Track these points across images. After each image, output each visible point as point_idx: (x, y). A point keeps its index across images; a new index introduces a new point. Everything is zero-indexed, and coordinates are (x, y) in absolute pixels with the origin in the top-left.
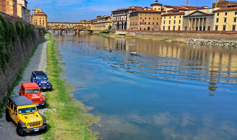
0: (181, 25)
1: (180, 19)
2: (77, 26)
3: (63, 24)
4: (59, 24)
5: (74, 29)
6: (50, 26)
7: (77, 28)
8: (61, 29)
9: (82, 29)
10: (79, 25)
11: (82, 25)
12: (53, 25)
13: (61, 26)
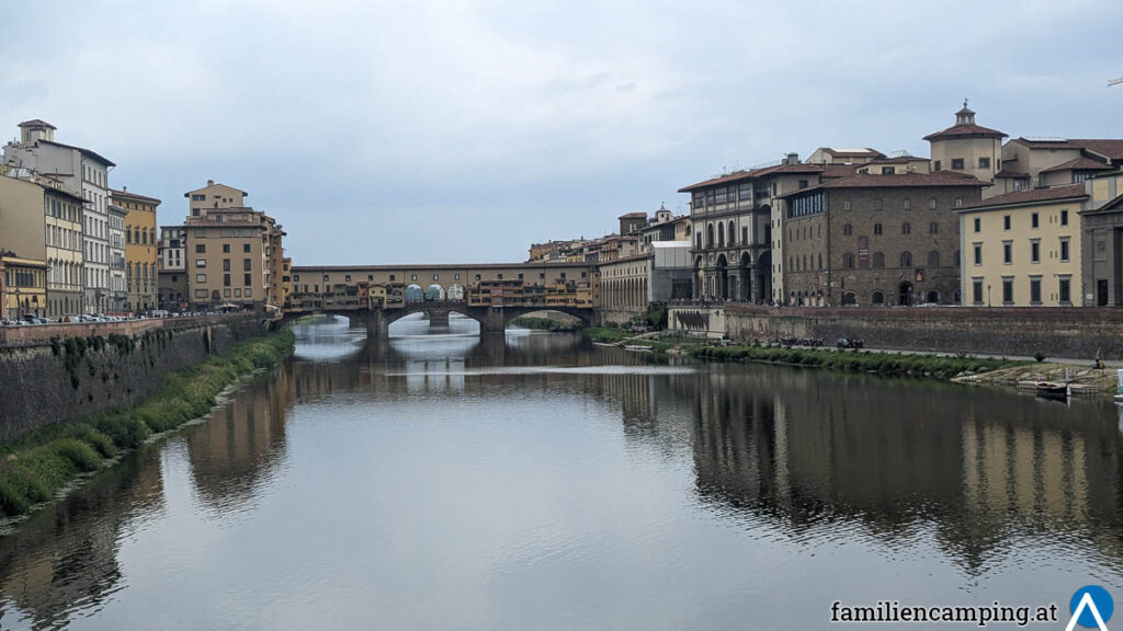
0: (1074, 267)
1: (1065, 231)
2: (484, 284)
3: (392, 278)
4: (371, 278)
5: (470, 304)
6: (307, 293)
7: (486, 300)
8: (385, 306)
9: (519, 304)
10: (500, 276)
11: (521, 276)
12: (328, 287)
13: (385, 291)
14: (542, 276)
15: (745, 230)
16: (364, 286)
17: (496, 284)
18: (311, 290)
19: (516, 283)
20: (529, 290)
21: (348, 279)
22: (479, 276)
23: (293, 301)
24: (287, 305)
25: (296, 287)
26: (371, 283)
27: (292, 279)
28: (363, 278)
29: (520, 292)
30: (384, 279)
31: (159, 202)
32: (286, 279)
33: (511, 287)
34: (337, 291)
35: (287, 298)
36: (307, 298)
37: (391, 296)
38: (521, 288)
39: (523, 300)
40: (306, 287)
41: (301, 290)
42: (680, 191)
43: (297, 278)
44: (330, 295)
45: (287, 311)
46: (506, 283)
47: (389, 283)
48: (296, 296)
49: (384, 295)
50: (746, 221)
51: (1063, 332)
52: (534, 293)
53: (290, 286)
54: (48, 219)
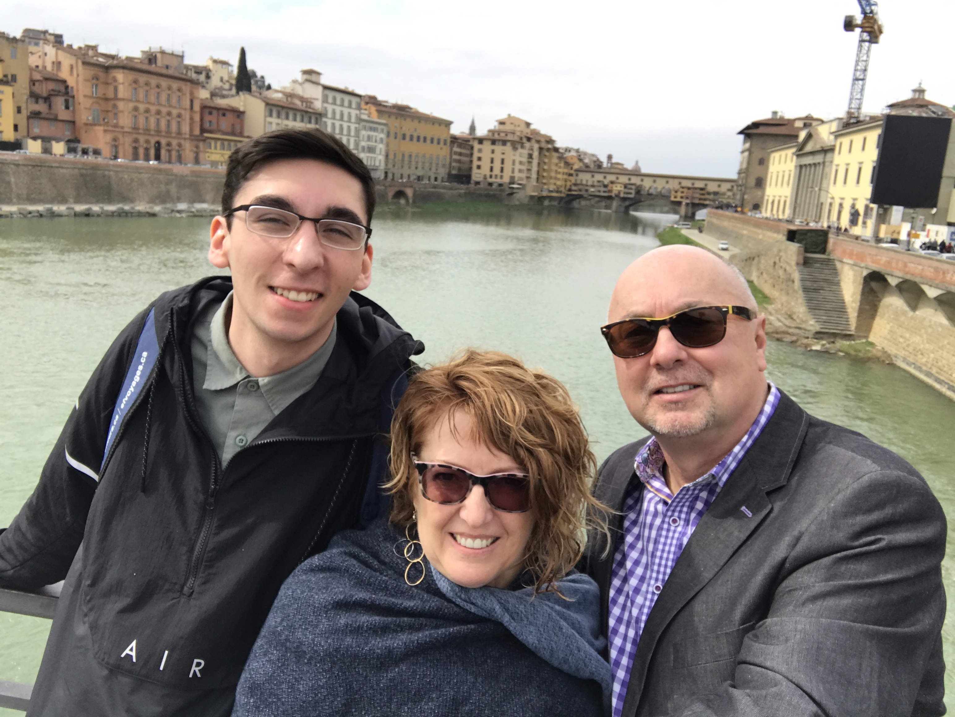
0: (789, 191)
2: (683, 188)
3: (630, 179)
4: (617, 178)
5: (673, 199)
6: (582, 184)
7: (682, 197)
8: (622, 195)
9: (702, 202)
10: (693, 184)
11: (706, 185)
12: (593, 182)
13: (623, 186)
14: (719, 186)
16: (612, 182)
17: (689, 188)
18: (584, 182)
19: (702, 189)
20: (709, 193)
21: (605, 178)
22: (680, 183)
23: (574, 188)
24: (570, 190)
25: (576, 180)
26: (618, 181)
27: (574, 175)
28: (613, 178)
29: (703, 194)
30: (624, 179)
31: (452, 122)
32: (571, 175)
33: (698, 191)
34: (598, 184)
35: (571, 186)
36: (580, 187)
37: (627, 191)
38: (705, 192)
39: (705, 200)
40: (582, 180)
41: (579, 182)
43: (577, 175)
44: (593, 186)
45: (570, 193)
46: (696, 188)
47: (627, 182)
48: (575, 185)
49: (622, 189)
52: (712, 197)
53: (573, 179)
54: (269, 119)
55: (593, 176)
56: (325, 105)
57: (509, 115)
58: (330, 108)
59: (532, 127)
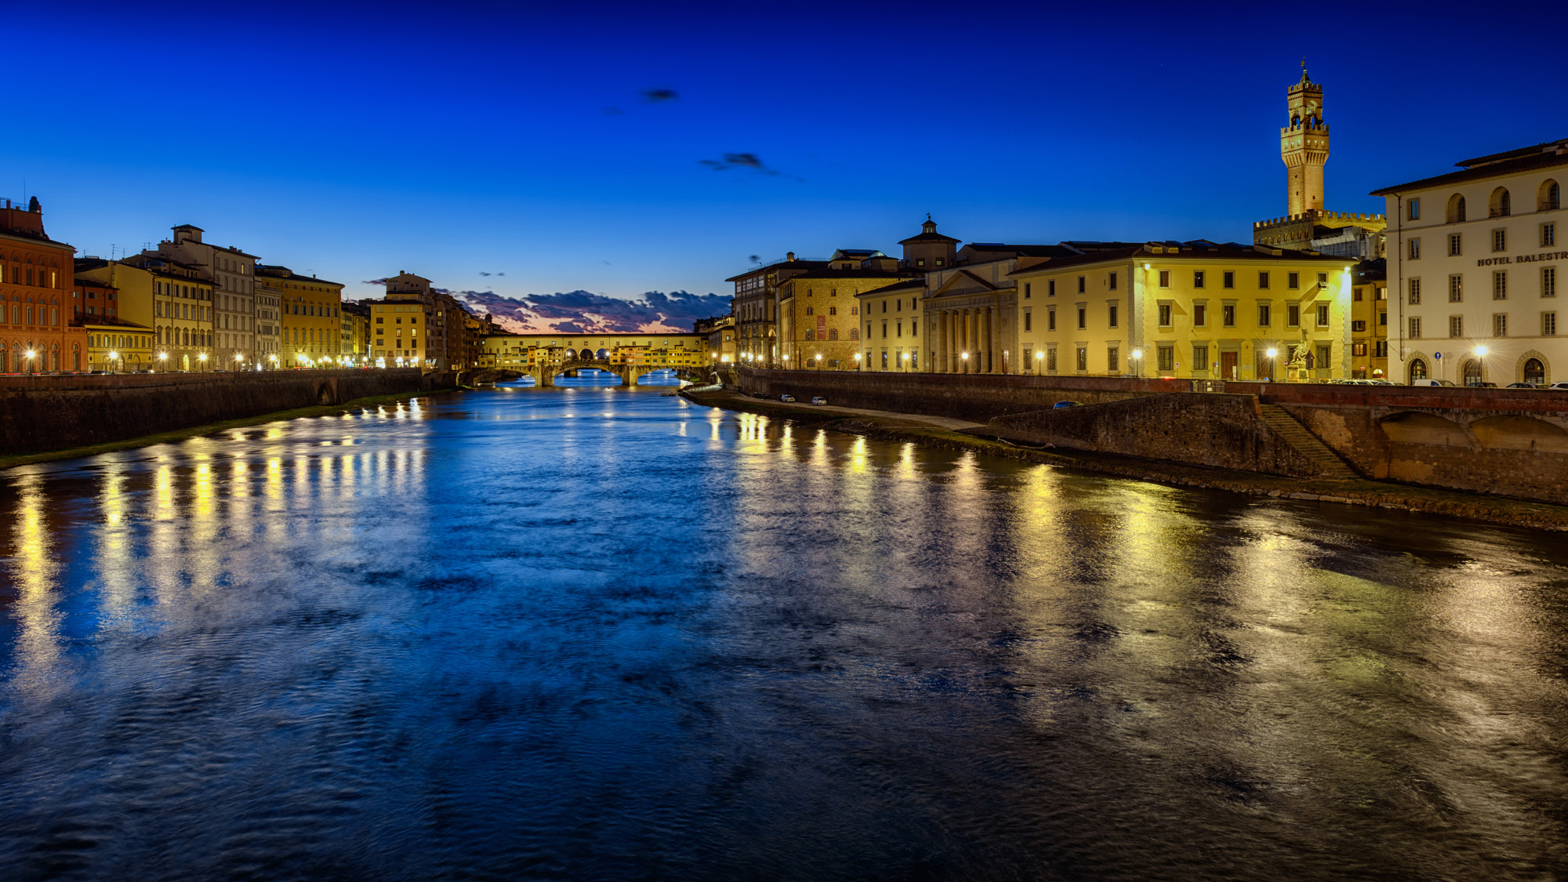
0: (919, 345)
1: (915, 313)
2: (623, 348)
3: (554, 343)
4: (538, 343)
5: (612, 363)
6: (491, 354)
7: (623, 360)
8: (547, 364)
9: (648, 364)
10: (634, 343)
13: (547, 351)
14: (666, 343)
15: (761, 309)
16: (533, 348)
17: (630, 348)
18: (494, 352)
19: (646, 348)
21: (521, 343)
22: (618, 343)
23: (481, 360)
26: (538, 347)
28: (532, 342)
29: (649, 355)
30: (547, 344)
31: (343, 286)
33: (642, 351)
34: (514, 352)
36: (490, 358)
38: (648, 352)
39: (652, 361)
40: (491, 350)
41: (487, 351)
42: (727, 280)
44: (506, 355)
46: (639, 348)
47: (552, 347)
48: (483, 355)
49: (547, 355)
50: (761, 303)
51: (896, 392)
52: (659, 356)
54: (158, 297)
55: (505, 343)
56: (217, 272)
57: (402, 272)
58: (222, 275)
59: (431, 286)
